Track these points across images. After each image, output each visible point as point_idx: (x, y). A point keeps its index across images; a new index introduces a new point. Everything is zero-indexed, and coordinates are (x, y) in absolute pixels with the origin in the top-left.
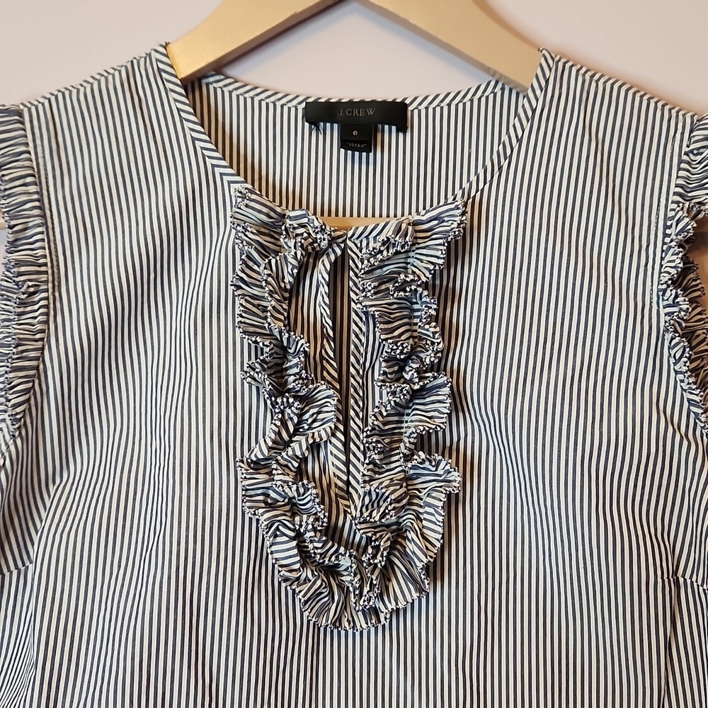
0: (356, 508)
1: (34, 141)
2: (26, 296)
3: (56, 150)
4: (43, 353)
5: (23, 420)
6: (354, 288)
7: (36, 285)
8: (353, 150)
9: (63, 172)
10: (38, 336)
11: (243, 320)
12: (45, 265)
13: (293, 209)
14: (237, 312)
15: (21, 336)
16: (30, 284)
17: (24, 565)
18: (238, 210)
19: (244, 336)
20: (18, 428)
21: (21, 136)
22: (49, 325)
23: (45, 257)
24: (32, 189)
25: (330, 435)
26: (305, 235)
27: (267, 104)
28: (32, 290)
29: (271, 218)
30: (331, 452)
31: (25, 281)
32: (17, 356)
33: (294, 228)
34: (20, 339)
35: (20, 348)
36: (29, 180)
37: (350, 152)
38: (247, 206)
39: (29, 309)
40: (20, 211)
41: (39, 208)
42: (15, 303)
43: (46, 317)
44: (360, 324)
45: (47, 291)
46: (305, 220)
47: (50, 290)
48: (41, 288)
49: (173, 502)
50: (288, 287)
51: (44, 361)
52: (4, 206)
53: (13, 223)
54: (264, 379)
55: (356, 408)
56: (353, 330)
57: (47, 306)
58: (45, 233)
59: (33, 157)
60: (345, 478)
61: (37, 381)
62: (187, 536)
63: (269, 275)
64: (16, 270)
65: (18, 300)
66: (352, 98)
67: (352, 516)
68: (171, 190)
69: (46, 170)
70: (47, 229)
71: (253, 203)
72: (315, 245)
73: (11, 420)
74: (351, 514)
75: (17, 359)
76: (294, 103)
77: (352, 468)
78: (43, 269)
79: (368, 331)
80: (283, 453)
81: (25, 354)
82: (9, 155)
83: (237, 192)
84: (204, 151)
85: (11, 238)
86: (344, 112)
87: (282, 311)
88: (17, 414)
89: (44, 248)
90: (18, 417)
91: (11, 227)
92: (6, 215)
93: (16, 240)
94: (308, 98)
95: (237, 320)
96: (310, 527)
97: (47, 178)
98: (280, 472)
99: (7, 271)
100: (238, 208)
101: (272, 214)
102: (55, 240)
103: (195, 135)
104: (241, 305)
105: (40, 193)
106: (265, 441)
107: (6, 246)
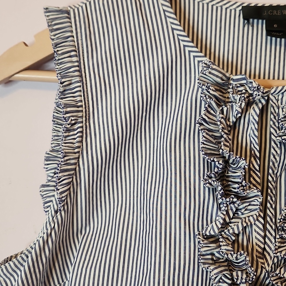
0: (268, 265)
1: (76, 29)
2: (70, 126)
3: (89, 36)
4: (78, 161)
5: (66, 200)
6: (273, 126)
7: (76, 119)
8: (276, 37)
9: (93, 48)
10: (76, 150)
11: (204, 146)
12: (81, 106)
13: (236, 74)
14: (201, 140)
15: (67, 151)
16: (73, 118)
17: (63, 281)
18: (203, 75)
19: (205, 157)
20: (63, 206)
21: (69, 27)
22: (82, 143)
23: (81, 101)
24: (75, 59)
25: (256, 220)
26: (244, 91)
27: (217, 7)
28: (73, 122)
29: (223, 80)
30: (255, 230)
31: (69, 117)
32: (64, 163)
33: (238, 87)
34: (66, 153)
35: (66, 158)
36: (73, 53)
37: (274, 39)
38: (210, 73)
39: (71, 133)
40: (67, 73)
41: (79, 71)
42: (64, 130)
43: (81, 138)
44: (277, 149)
45: (82, 122)
46: (244, 82)
47: (84, 122)
48: (79, 121)
49: (155, 257)
50: (231, 124)
51: (79, 165)
52: (58, 70)
53: (63, 80)
54: (218, 185)
55: (271, 202)
56: (272, 153)
57: (82, 132)
58: (82, 87)
59: (75, 39)
60: (262, 246)
61: (74, 177)
62: (164, 280)
63: (222, 118)
64: (64, 110)
65: (65, 128)
66: (271, 4)
67: (266, 270)
68: (158, 61)
69: (83, 47)
70: (83, 84)
71: (214, 71)
72: (251, 98)
73: (59, 201)
74: (265, 268)
75: (64, 164)
76: (234, 6)
77: (267, 240)
78: (80, 109)
79: (281, 153)
80: (226, 231)
81: (68, 162)
82: (61, 38)
83: (203, 64)
84: (179, 37)
85: (62, 89)
86: (267, 12)
87: (228, 140)
88: (63, 197)
89: (81, 96)
90: (63, 199)
91: (62, 83)
92: (59, 75)
93: (65, 91)
94: (243, 3)
95: (201, 146)
96: (244, 281)
97: (83, 53)
98: (225, 244)
99: (57, 107)
100: (202, 74)
101: (224, 78)
102: (87, 91)
103: (174, 26)
104: (203, 136)
105: (79, 62)
106: (216, 223)
107: (58, 94)
